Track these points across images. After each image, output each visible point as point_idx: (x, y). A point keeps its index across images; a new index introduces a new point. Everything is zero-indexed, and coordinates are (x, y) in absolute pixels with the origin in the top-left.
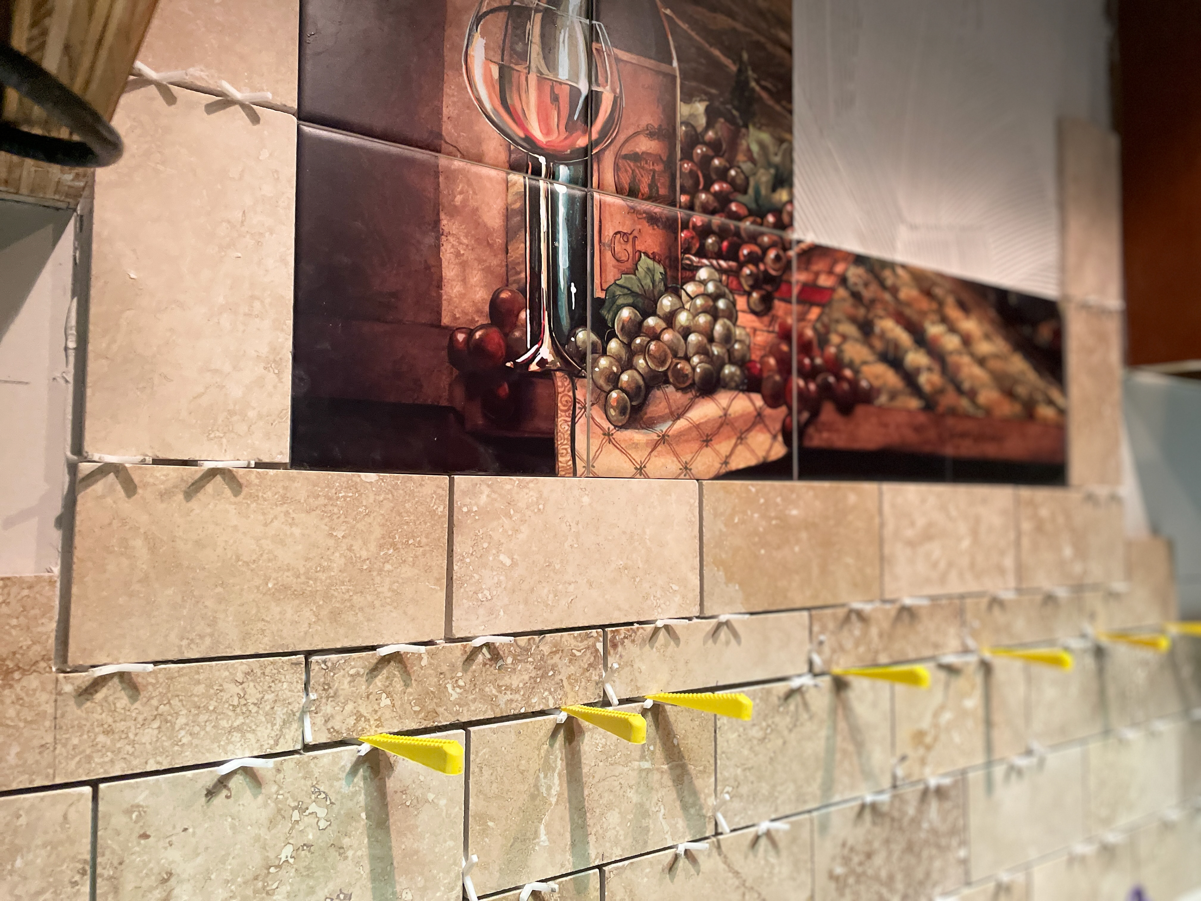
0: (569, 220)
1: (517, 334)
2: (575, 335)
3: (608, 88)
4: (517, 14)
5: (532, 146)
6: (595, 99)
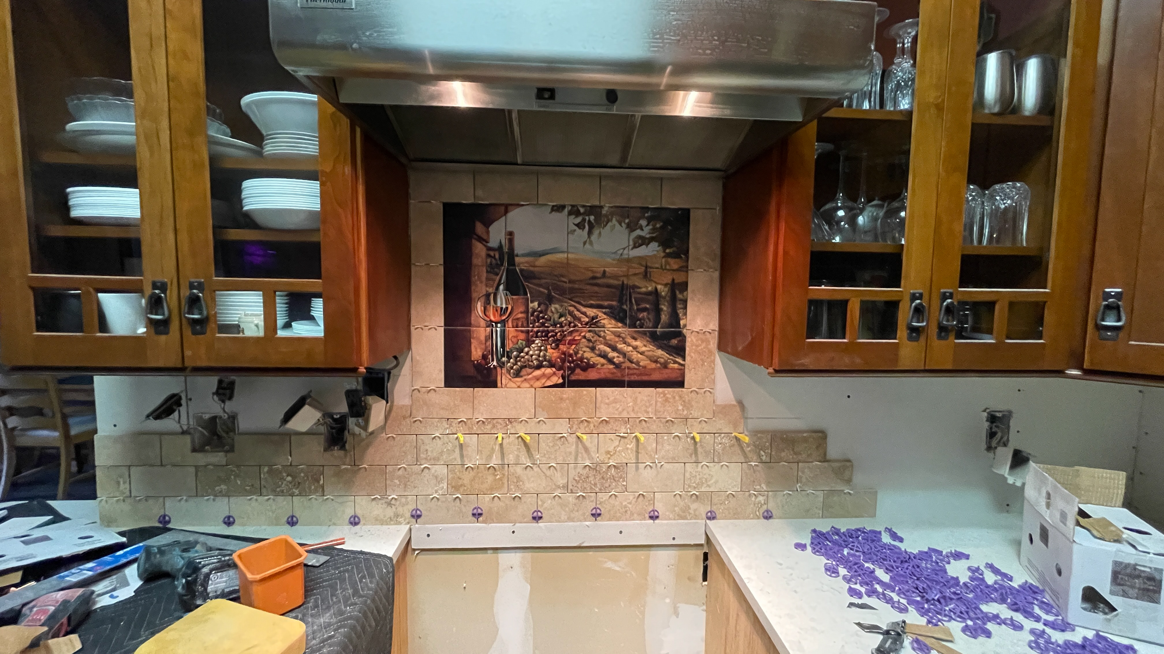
0: (500, 336)
1: (488, 360)
2: (502, 359)
3: (510, 305)
4: (488, 295)
5: (491, 321)
6: (507, 308)
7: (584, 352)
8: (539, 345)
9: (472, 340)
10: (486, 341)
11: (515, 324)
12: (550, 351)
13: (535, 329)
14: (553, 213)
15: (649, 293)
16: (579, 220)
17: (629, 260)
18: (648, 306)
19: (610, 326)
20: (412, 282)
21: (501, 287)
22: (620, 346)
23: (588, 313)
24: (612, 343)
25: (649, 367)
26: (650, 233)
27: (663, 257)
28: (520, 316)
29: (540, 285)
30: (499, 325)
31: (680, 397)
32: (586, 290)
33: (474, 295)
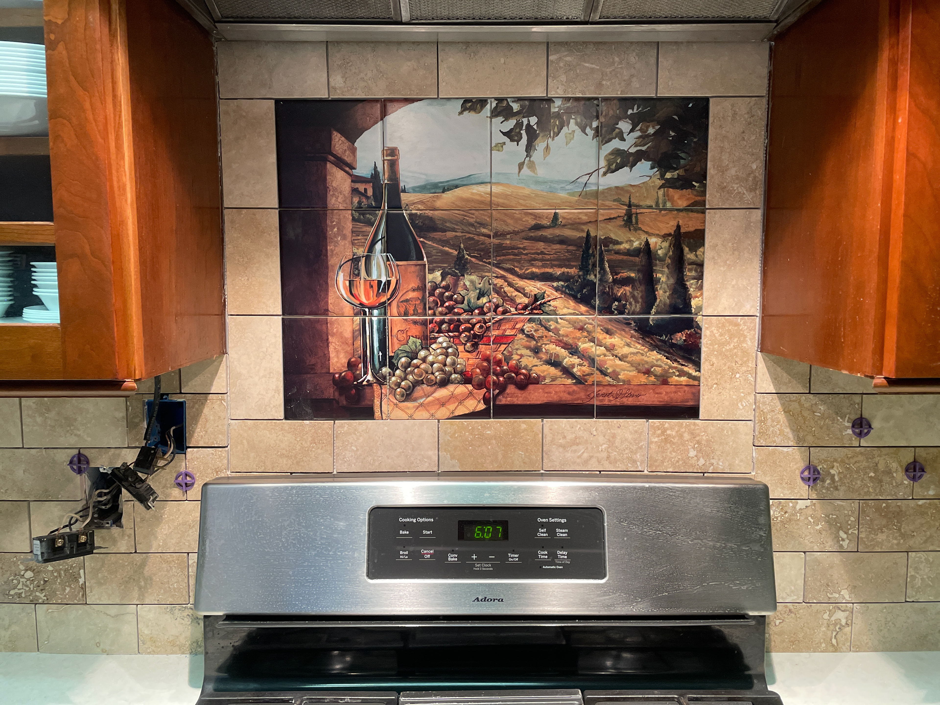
0: (378, 330)
1: (358, 372)
2: (381, 370)
3: (394, 277)
4: (355, 260)
5: (362, 304)
6: (389, 282)
7: (522, 356)
8: (445, 345)
9: (330, 339)
10: (354, 338)
11: (402, 310)
12: (463, 355)
13: (438, 318)
14: (466, 113)
15: (637, 252)
16: (511, 123)
17: (596, 194)
18: (633, 275)
19: (565, 311)
20: (226, 239)
21: (379, 246)
22: (584, 345)
23: (527, 290)
24: (570, 341)
25: (635, 382)
26: (636, 145)
27: (660, 188)
28: (411, 295)
29: (445, 242)
30: (376, 312)
31: (693, 434)
32: (524, 249)
33: (333, 261)
